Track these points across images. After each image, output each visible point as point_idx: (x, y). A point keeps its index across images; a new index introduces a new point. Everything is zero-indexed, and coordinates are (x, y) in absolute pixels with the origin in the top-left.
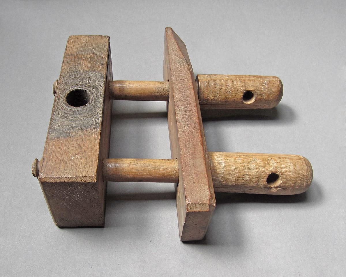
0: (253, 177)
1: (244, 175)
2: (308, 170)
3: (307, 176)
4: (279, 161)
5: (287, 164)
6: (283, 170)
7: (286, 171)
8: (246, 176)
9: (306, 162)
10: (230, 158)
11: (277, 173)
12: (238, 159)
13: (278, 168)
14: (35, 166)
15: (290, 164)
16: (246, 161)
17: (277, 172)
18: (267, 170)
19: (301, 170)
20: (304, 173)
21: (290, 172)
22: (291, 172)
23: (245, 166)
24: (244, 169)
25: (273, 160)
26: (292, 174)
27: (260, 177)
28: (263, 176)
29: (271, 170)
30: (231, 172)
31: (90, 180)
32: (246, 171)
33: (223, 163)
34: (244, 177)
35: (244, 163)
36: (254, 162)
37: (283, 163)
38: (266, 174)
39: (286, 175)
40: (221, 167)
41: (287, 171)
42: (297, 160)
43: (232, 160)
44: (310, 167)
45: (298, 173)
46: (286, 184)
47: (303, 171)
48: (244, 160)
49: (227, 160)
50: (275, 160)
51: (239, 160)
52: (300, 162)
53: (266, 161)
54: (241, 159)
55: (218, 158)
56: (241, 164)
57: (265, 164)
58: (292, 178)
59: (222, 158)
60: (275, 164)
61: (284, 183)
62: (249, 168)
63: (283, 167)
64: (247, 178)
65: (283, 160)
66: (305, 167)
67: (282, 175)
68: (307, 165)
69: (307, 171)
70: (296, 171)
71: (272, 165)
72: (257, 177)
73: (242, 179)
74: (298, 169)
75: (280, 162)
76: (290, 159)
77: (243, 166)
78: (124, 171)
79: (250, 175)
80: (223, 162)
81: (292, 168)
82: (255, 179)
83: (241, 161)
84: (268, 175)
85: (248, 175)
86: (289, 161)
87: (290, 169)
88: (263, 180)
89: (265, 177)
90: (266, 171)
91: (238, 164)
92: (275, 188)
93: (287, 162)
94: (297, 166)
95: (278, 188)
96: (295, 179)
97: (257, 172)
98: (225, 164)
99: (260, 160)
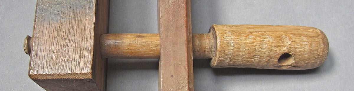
0: (263, 58)
1: (255, 56)
2: (324, 49)
3: (322, 56)
4: (294, 39)
5: (302, 43)
6: (298, 50)
7: (300, 51)
8: (257, 57)
9: (323, 40)
10: (240, 36)
11: (290, 54)
12: (249, 37)
13: (292, 48)
14: (26, 46)
15: (305, 43)
16: (258, 39)
17: (290, 52)
18: (280, 50)
19: (316, 50)
20: (320, 53)
21: (304, 52)
22: (306, 52)
23: (256, 46)
24: (255, 49)
25: (288, 37)
26: (307, 55)
27: (271, 57)
28: (275, 57)
29: (284, 50)
30: (241, 53)
31: (85, 77)
32: (257, 52)
33: (232, 43)
34: (254, 58)
35: (255, 43)
36: (267, 40)
37: (298, 41)
38: (278, 54)
39: (300, 56)
40: (230, 48)
41: (302, 51)
42: (314, 38)
43: (243, 38)
44: (327, 45)
45: (313, 53)
46: (298, 63)
47: (319, 51)
48: (255, 39)
49: (238, 40)
50: (290, 38)
51: (251, 39)
52: (317, 40)
53: (280, 40)
54: (253, 37)
55: (227, 37)
56: (252, 44)
57: (279, 43)
58: (305, 58)
59: (232, 37)
60: (289, 43)
61: (296, 62)
62: (260, 49)
63: (298, 46)
64: (257, 59)
65: (298, 38)
66: (322, 46)
67: (295, 55)
68: (324, 44)
69: (323, 51)
70: (311, 51)
71: (285, 44)
72: (268, 57)
73: (251, 59)
74: (313, 48)
75: (295, 41)
76: (306, 36)
77: (255, 47)
78: (124, 50)
79: (261, 56)
80: (233, 41)
81: (307, 48)
82: (265, 59)
83: (252, 40)
84: (280, 56)
85: (258, 55)
86: (304, 39)
87: (305, 49)
88: (274, 60)
89: (277, 57)
90: (278, 51)
91: (248, 44)
92: (286, 66)
93: (302, 41)
94: (313, 45)
95: (289, 67)
96: (309, 59)
97: (268, 53)
98: (235, 44)
99: (273, 39)
